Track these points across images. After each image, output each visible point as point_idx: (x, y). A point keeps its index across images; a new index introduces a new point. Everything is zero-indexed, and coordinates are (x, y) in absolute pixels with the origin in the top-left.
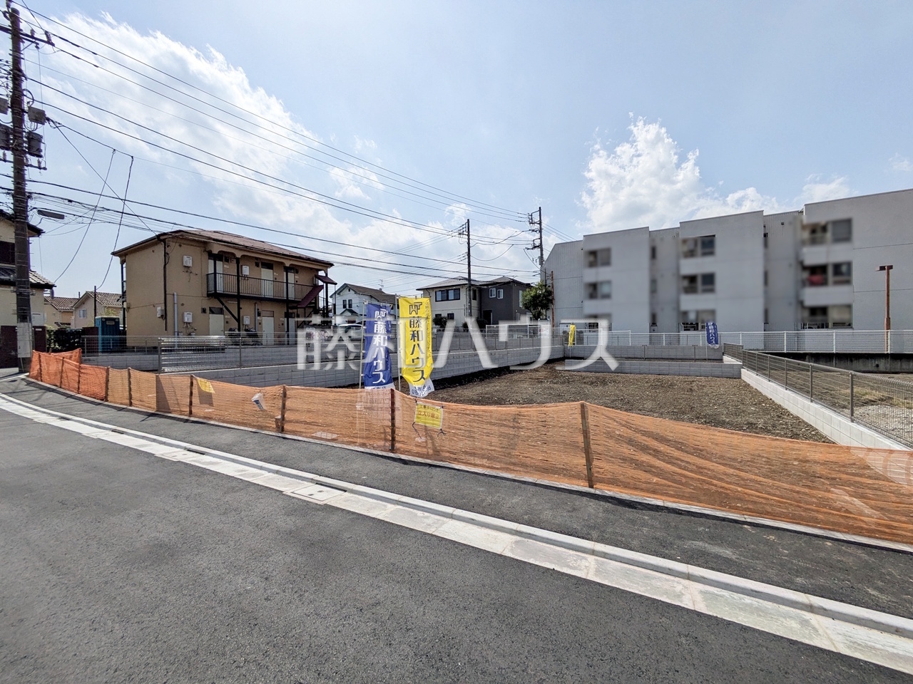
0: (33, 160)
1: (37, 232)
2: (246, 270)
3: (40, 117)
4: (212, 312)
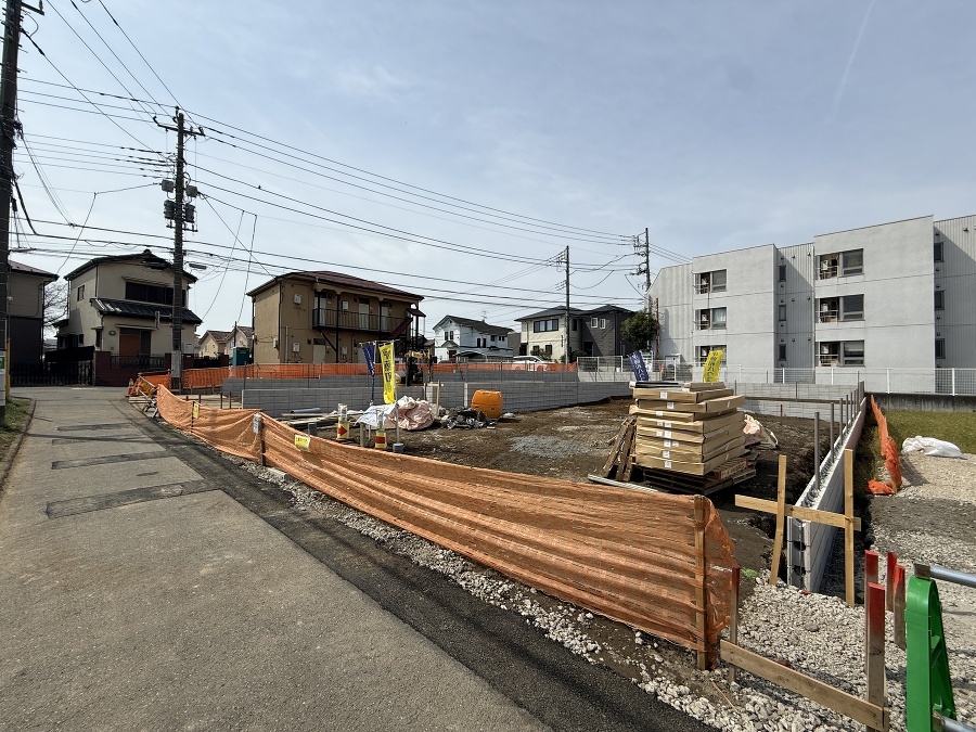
0: (189, 225)
1: (194, 279)
2: (346, 306)
3: (194, 192)
4: (317, 342)
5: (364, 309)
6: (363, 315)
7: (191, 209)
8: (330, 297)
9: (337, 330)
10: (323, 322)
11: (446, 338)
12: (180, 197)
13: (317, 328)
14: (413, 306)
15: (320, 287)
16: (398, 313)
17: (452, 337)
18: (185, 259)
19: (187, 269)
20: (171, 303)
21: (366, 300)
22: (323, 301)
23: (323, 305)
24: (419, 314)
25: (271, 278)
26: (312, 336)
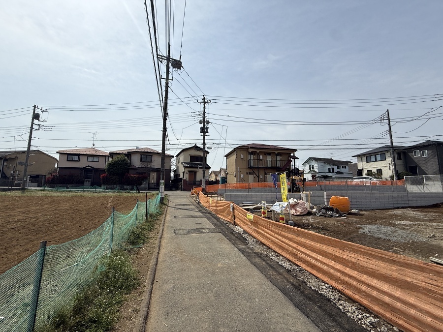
0: (207, 134)
1: (208, 153)
2: (261, 157)
3: (208, 122)
4: (250, 174)
5: (269, 158)
6: (269, 161)
7: (207, 128)
8: (254, 154)
9: (258, 168)
10: (252, 165)
11: (310, 169)
12: (204, 125)
13: (250, 168)
14: (292, 155)
15: (250, 150)
16: (285, 158)
17: (313, 168)
18: (206, 146)
19: (207, 149)
20: (202, 162)
21: (269, 154)
22: (252, 156)
23: (252, 158)
24: (295, 158)
25: (233, 149)
26: (248, 171)
